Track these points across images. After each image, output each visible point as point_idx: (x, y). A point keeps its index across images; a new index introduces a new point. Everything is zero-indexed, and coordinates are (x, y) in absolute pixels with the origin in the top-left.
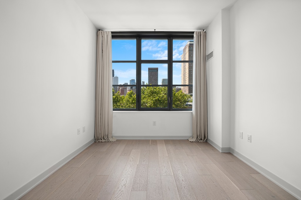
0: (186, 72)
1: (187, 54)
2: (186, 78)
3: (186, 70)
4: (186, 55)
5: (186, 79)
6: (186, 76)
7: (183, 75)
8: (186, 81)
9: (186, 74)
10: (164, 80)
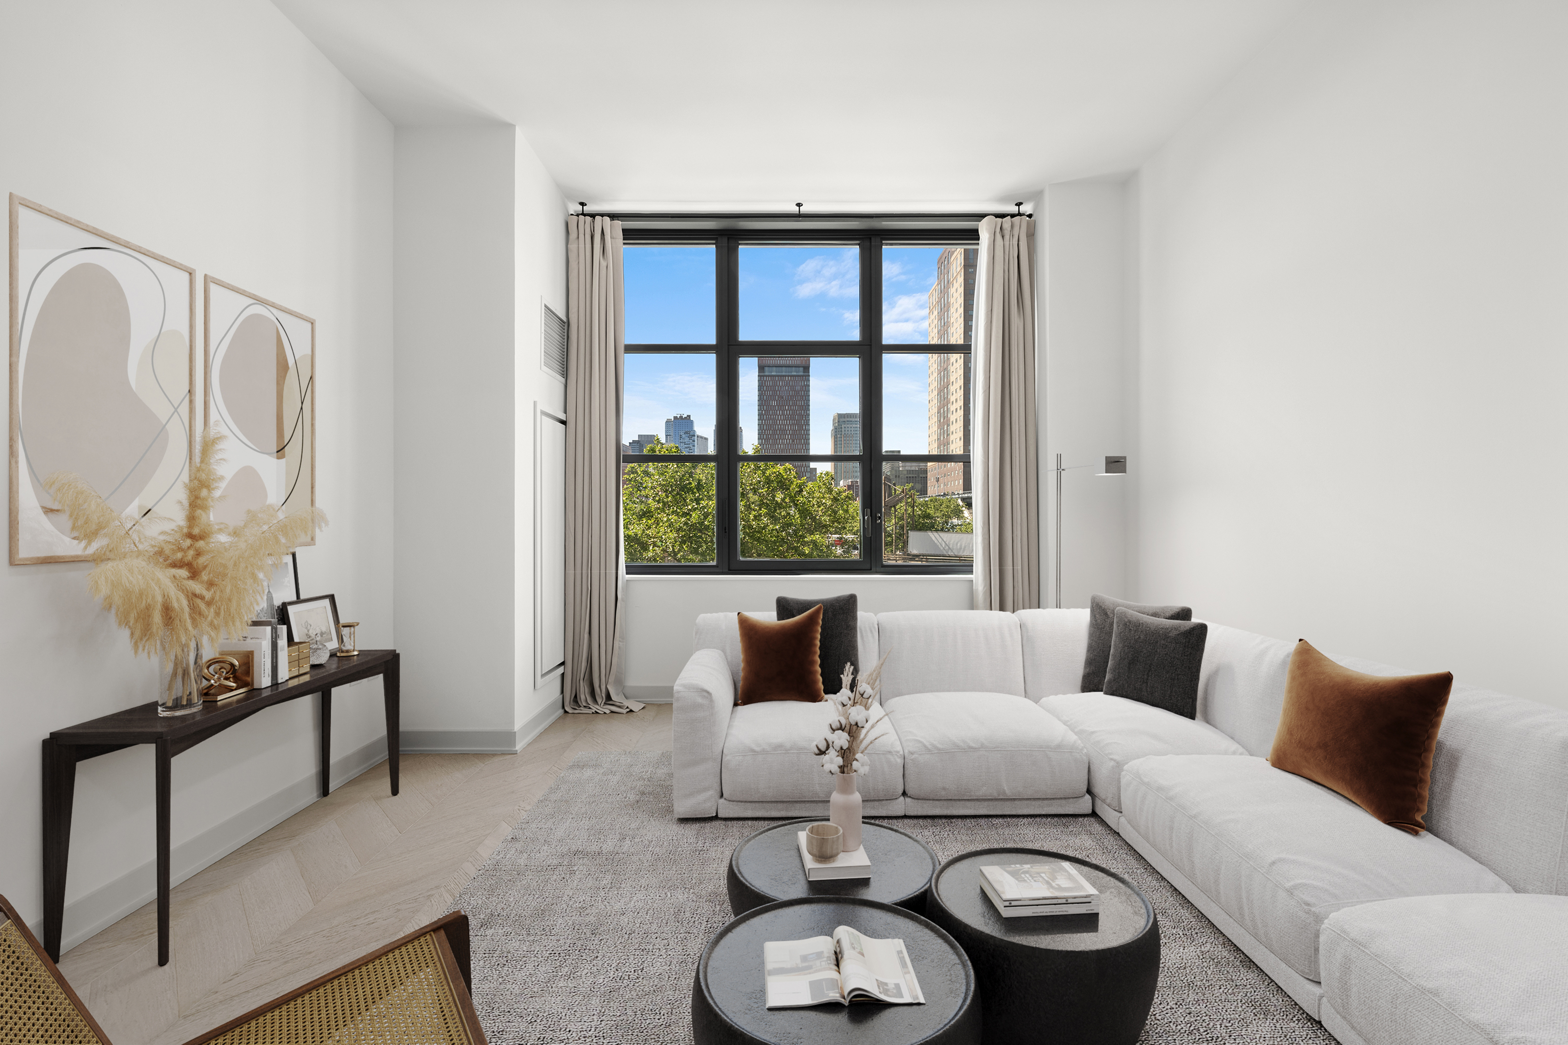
0: (952, 379)
1: (956, 285)
2: (952, 408)
3: (952, 369)
4: (952, 290)
5: (952, 418)
6: (953, 399)
7: (936, 393)
8: (952, 428)
9: (952, 388)
10: (842, 420)
